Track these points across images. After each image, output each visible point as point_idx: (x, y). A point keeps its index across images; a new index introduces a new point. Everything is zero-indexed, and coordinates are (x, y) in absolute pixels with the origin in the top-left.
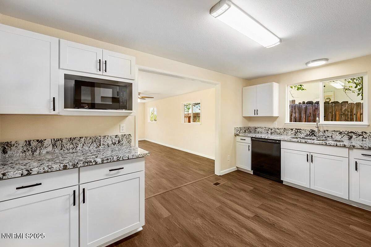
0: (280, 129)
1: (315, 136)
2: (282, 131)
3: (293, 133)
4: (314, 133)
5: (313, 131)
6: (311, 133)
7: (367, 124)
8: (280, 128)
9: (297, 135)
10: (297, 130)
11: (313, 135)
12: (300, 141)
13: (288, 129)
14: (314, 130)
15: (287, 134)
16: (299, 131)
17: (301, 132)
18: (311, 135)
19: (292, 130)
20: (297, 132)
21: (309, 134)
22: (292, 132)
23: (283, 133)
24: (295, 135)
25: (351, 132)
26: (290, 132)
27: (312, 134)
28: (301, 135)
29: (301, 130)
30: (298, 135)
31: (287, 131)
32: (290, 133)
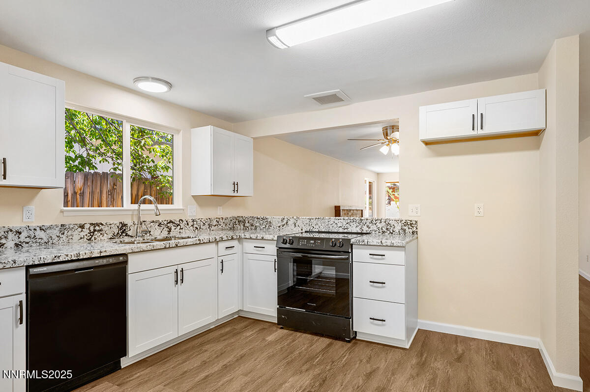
0: (50, 227)
1: (127, 235)
2: (56, 232)
3: (85, 234)
4: (125, 230)
5: (124, 225)
6: (121, 230)
7: (181, 208)
8: (47, 224)
9: (93, 238)
10: (95, 227)
11: (124, 234)
12: (167, 246)
13: (71, 226)
14: (125, 223)
15: (70, 241)
16: (97, 228)
17: (101, 230)
18: (121, 235)
19: (82, 227)
20: (95, 230)
21: (118, 233)
22: (82, 234)
23: (57, 238)
24: (90, 240)
25: (171, 222)
26: (77, 234)
27: (122, 233)
28: (102, 238)
29: (102, 224)
30: (95, 239)
31: (70, 233)
32: (76, 238)
